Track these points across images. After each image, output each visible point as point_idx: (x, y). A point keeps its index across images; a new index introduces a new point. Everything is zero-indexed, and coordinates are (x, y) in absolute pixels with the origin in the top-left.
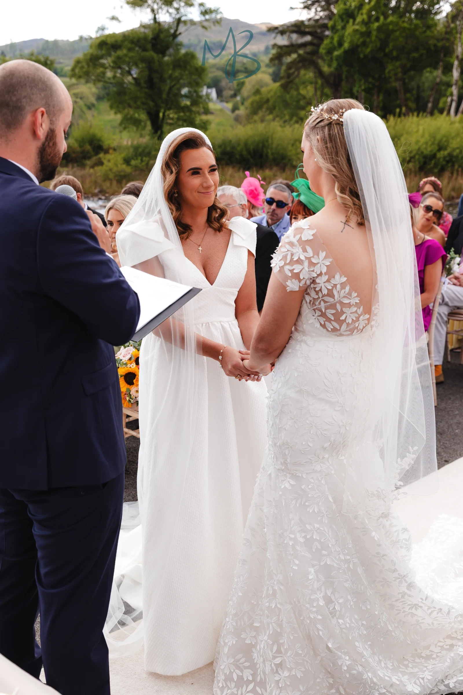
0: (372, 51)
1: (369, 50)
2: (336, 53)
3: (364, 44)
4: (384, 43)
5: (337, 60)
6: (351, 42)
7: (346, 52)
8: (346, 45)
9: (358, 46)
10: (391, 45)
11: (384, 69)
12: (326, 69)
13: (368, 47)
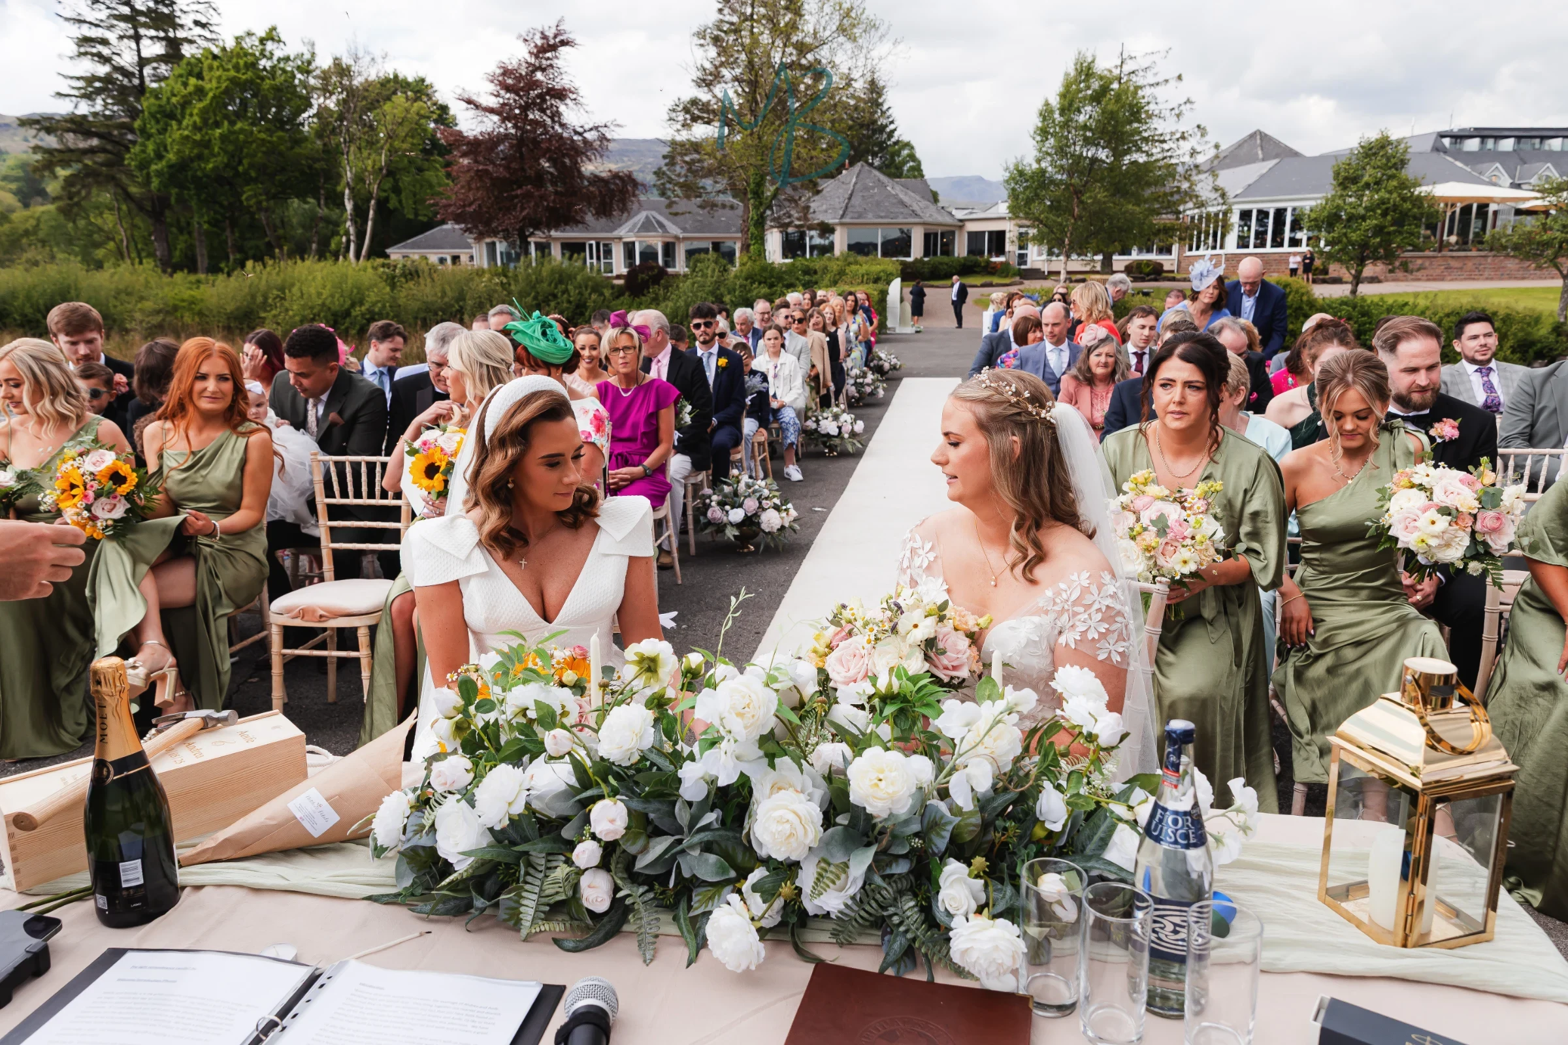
0: (215, 168)
1: (210, 166)
2: (154, 167)
3: (200, 157)
4: (235, 157)
5: (157, 176)
6: (179, 151)
7: (170, 167)
8: (171, 156)
9: (192, 160)
10: (245, 162)
11: (238, 195)
12: (134, 190)
13: (208, 161)
